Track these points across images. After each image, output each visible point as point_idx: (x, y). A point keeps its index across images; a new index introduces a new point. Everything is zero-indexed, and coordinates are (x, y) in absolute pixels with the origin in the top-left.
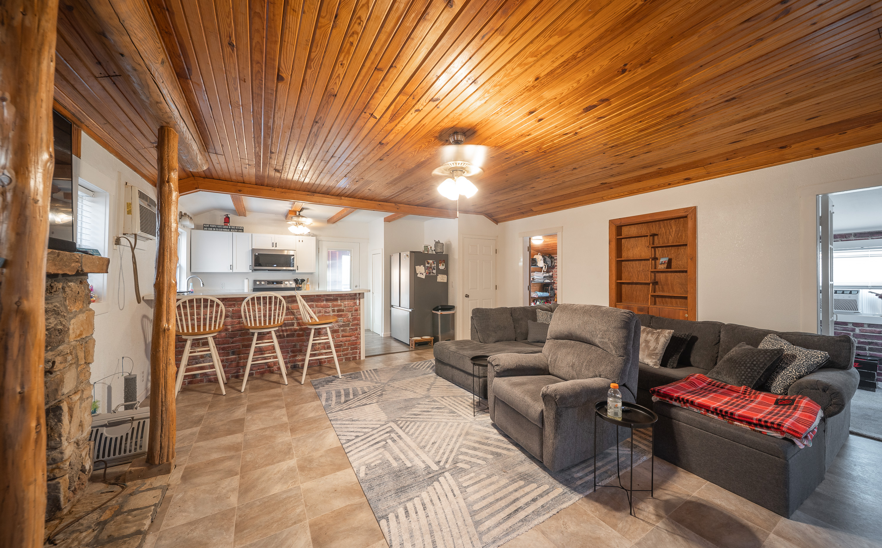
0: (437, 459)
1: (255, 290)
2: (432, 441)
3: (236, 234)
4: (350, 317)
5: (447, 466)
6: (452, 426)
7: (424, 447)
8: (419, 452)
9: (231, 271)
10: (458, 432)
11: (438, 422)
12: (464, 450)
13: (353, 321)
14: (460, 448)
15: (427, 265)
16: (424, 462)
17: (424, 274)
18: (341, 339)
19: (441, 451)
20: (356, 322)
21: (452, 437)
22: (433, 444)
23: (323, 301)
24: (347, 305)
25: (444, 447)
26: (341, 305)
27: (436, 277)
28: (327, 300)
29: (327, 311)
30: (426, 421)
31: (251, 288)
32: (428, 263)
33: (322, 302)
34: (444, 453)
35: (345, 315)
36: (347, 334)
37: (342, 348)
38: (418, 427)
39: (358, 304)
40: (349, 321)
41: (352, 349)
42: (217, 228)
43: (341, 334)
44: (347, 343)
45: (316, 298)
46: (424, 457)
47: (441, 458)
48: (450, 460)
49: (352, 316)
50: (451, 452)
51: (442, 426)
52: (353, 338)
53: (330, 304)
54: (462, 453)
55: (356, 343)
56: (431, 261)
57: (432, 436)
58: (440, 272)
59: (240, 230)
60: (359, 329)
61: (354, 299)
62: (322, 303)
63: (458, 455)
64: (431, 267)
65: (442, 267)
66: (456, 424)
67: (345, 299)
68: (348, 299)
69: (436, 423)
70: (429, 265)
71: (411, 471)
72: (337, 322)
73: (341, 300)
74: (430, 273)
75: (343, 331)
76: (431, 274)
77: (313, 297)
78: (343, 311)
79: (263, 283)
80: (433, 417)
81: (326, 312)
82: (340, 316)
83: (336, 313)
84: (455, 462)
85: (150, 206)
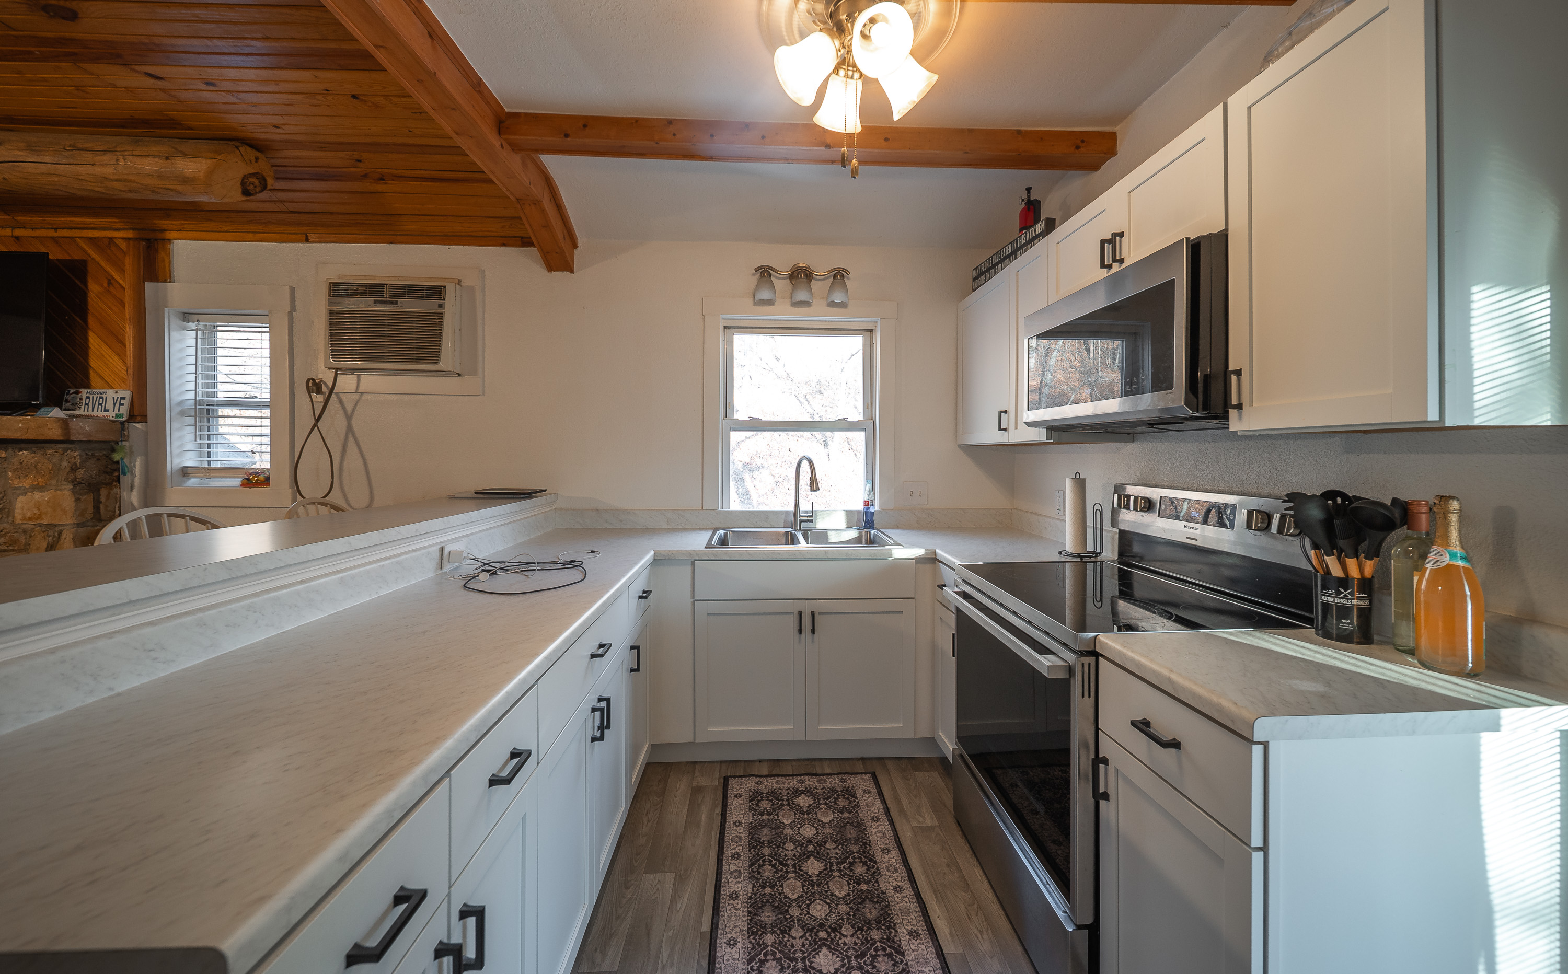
42: (992, 266)
85: (392, 302)
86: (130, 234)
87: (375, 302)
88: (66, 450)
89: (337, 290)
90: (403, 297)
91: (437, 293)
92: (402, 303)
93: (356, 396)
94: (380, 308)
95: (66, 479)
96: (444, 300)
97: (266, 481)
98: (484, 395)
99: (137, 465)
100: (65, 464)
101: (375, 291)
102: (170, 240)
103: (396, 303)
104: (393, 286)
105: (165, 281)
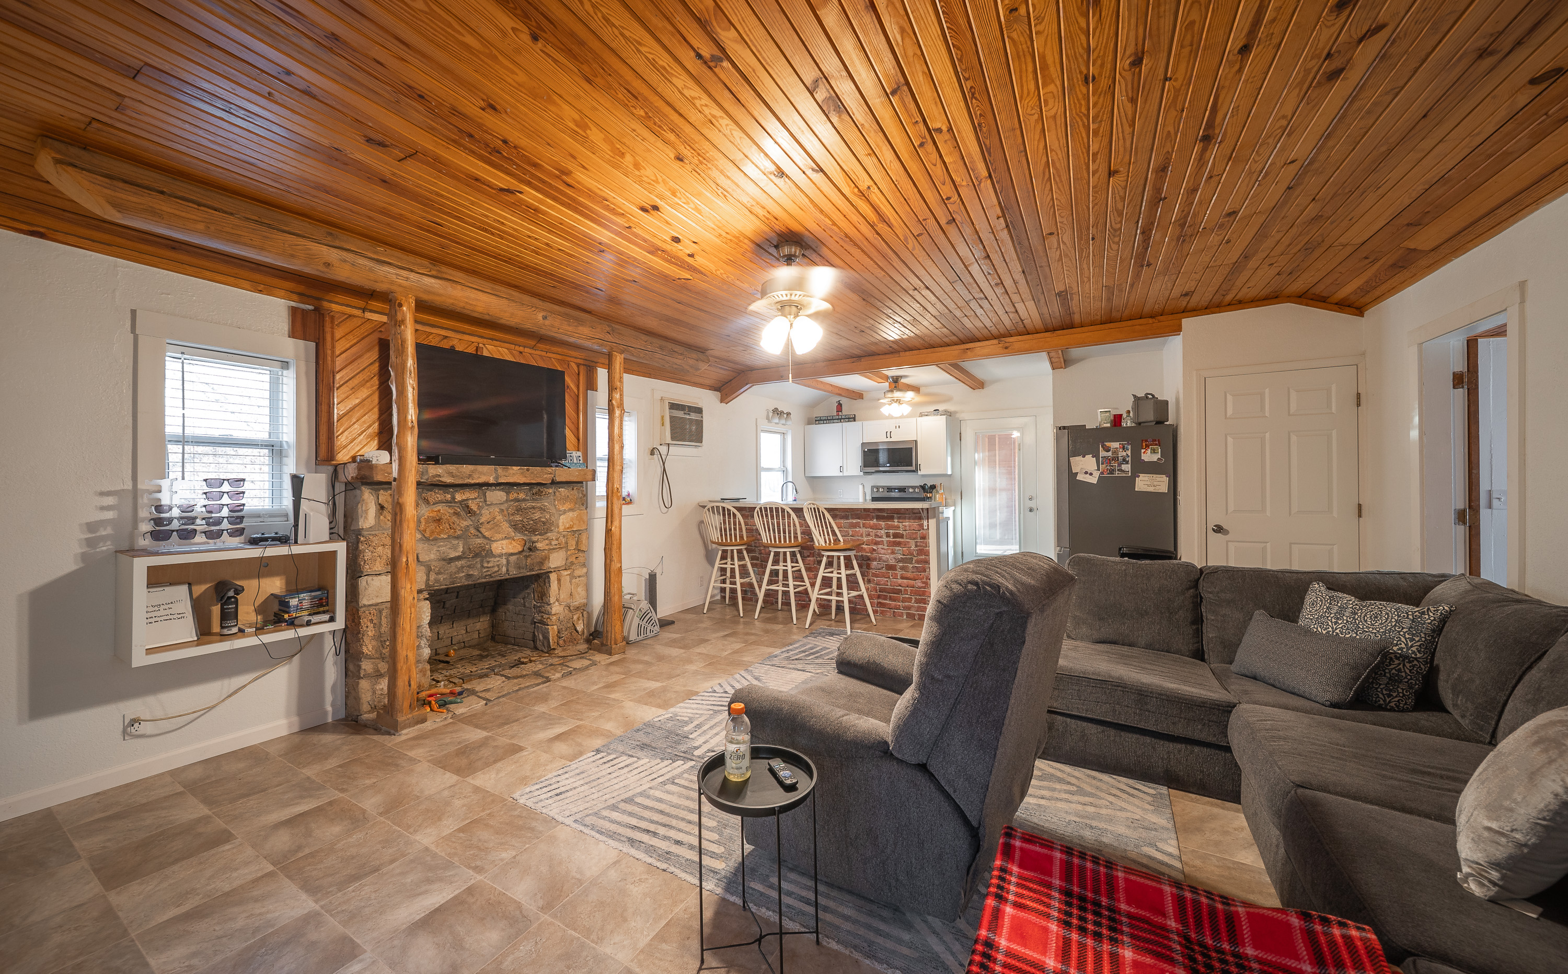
1: (874, 499)
3: (846, 425)
4: (913, 547)
9: (841, 474)
13: (918, 554)
15: (1103, 453)
17: (1097, 474)
18: (900, 581)
20: (923, 557)
23: (873, 518)
24: (908, 528)
26: (898, 527)
27: (1132, 480)
28: (879, 518)
29: (878, 534)
31: (869, 497)
32: (1107, 450)
33: (871, 520)
35: (905, 544)
36: (909, 575)
37: (901, 597)
39: (925, 528)
40: (912, 554)
41: (917, 601)
42: (828, 420)
43: (899, 573)
44: (909, 589)
45: (863, 513)
49: (916, 546)
52: (919, 583)
53: (883, 524)
55: (924, 593)
56: (1115, 445)
58: (1141, 467)
59: (853, 419)
60: (928, 570)
61: (920, 518)
62: (871, 522)
64: (1115, 459)
65: (1148, 456)
67: (905, 518)
68: (909, 518)
70: (1110, 454)
72: (893, 553)
73: (899, 518)
74: (1112, 472)
75: (902, 568)
76: (1117, 474)
77: (859, 512)
78: (902, 536)
79: (881, 490)
81: (876, 536)
82: (899, 544)
83: (891, 539)
85: (688, 414)
87: (684, 413)
89: (671, 406)
90: (691, 412)
92: (691, 415)
94: (685, 416)
101: (683, 408)
104: (688, 406)
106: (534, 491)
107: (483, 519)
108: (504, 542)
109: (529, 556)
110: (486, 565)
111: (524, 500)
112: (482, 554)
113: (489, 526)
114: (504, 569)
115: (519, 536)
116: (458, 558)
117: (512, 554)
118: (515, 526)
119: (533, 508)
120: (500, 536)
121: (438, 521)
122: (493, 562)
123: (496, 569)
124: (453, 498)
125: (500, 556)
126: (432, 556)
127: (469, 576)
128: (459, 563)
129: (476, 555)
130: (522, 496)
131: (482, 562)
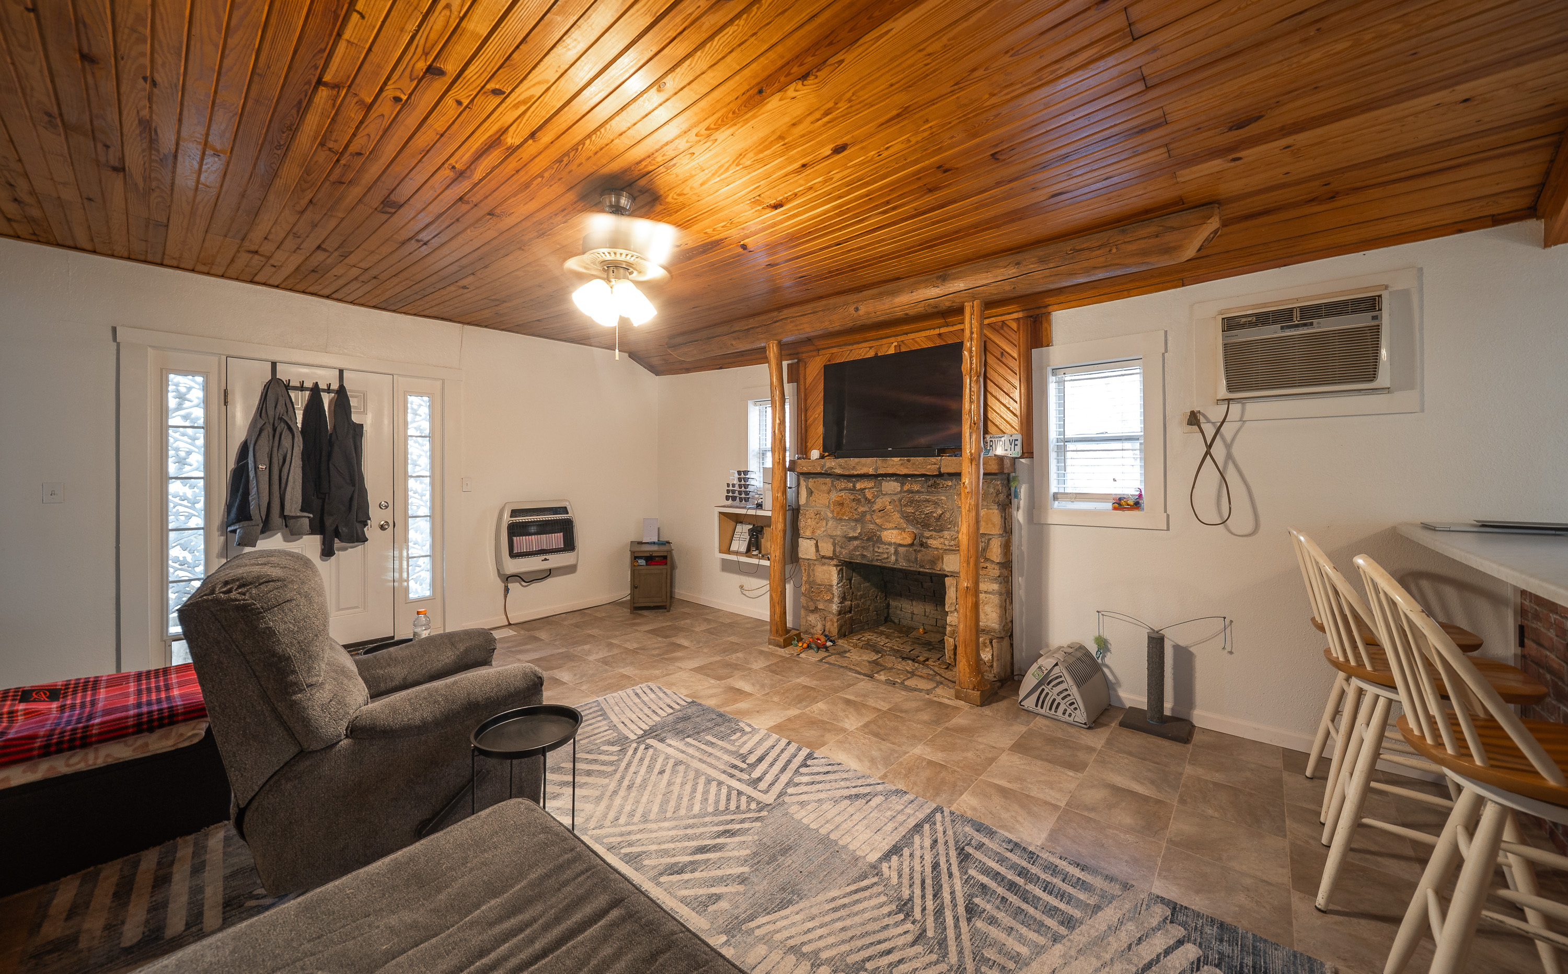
0: (651, 751)
2: (666, 776)
5: (634, 745)
6: (632, 814)
7: (676, 764)
8: (681, 756)
10: (618, 801)
11: (665, 819)
12: (609, 769)
14: (616, 771)
16: (670, 745)
19: (646, 762)
21: (630, 787)
22: (664, 771)
25: (643, 770)
30: (695, 817)
34: (642, 760)
38: (706, 800)
46: (670, 751)
47: (645, 754)
48: (630, 752)
50: (629, 765)
51: (655, 809)
54: (611, 763)
57: (669, 784)
63: (618, 760)
66: (622, 820)
69: (669, 815)
71: (681, 734)
80: (681, 832)
84: (623, 751)
85: (1305, 325)
86: (1020, 315)
87: (1282, 328)
88: (992, 480)
89: (1230, 324)
90: (1320, 317)
91: (1372, 304)
92: (1319, 323)
93: (1240, 423)
94: (1288, 333)
95: (994, 502)
96: (1380, 310)
97: (1137, 505)
98: (1423, 411)
99: (1022, 490)
100: (992, 490)
101: (1282, 317)
102: (1049, 313)
103: (1312, 324)
104: (1302, 309)
105: (1048, 346)
106: (930, 483)
107: (876, 507)
108: (895, 532)
109: (919, 551)
110: (876, 550)
111: (918, 492)
112: (873, 538)
113: (880, 514)
114: (893, 558)
115: (911, 529)
116: (855, 538)
117: (900, 545)
118: (906, 517)
119: (927, 501)
120: (891, 525)
121: (842, 504)
122: (882, 549)
123: (885, 556)
124: (854, 486)
125: (890, 544)
126: (839, 533)
127: (863, 556)
128: (856, 543)
129: (869, 539)
130: (916, 487)
131: (874, 546)
